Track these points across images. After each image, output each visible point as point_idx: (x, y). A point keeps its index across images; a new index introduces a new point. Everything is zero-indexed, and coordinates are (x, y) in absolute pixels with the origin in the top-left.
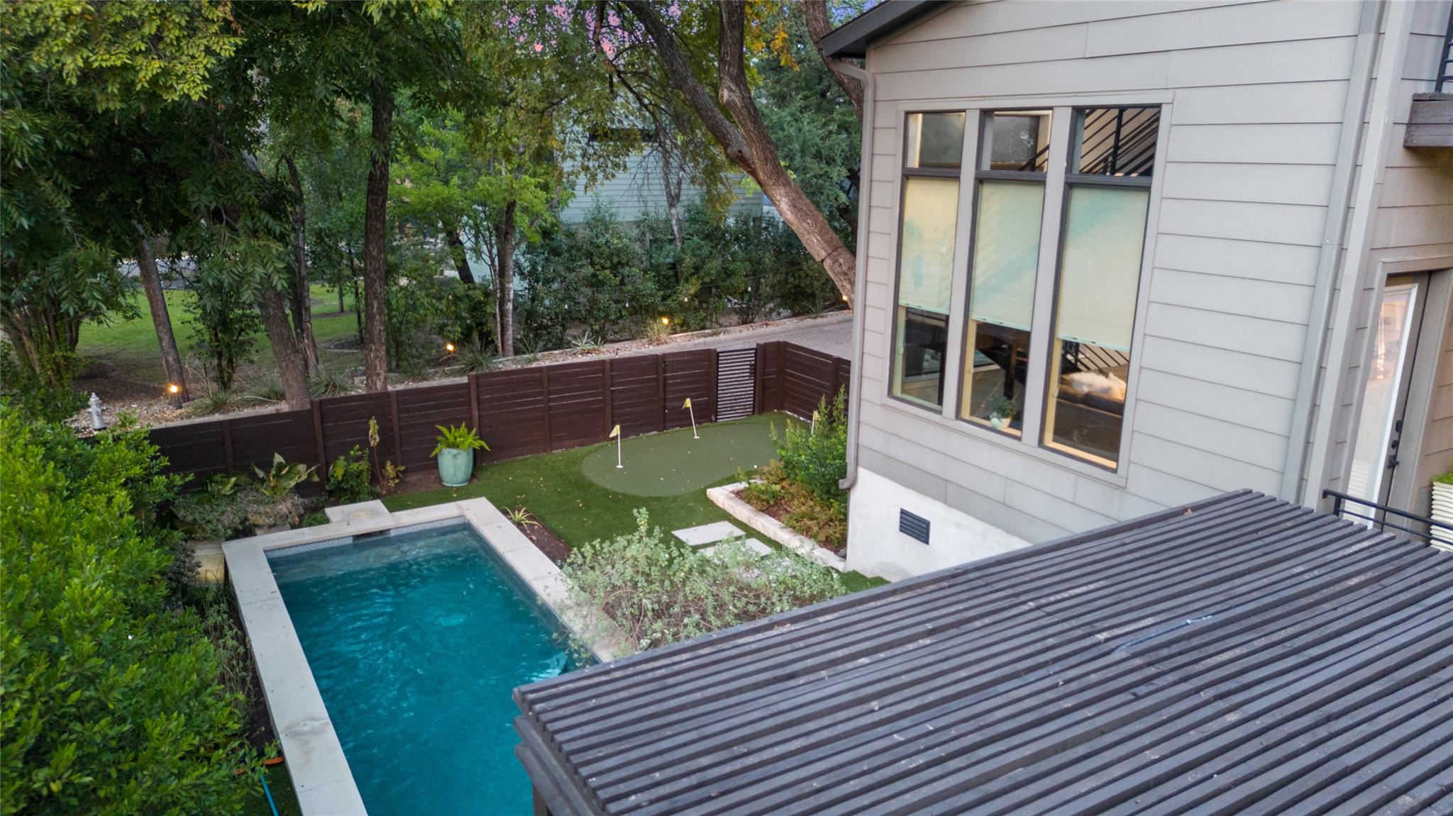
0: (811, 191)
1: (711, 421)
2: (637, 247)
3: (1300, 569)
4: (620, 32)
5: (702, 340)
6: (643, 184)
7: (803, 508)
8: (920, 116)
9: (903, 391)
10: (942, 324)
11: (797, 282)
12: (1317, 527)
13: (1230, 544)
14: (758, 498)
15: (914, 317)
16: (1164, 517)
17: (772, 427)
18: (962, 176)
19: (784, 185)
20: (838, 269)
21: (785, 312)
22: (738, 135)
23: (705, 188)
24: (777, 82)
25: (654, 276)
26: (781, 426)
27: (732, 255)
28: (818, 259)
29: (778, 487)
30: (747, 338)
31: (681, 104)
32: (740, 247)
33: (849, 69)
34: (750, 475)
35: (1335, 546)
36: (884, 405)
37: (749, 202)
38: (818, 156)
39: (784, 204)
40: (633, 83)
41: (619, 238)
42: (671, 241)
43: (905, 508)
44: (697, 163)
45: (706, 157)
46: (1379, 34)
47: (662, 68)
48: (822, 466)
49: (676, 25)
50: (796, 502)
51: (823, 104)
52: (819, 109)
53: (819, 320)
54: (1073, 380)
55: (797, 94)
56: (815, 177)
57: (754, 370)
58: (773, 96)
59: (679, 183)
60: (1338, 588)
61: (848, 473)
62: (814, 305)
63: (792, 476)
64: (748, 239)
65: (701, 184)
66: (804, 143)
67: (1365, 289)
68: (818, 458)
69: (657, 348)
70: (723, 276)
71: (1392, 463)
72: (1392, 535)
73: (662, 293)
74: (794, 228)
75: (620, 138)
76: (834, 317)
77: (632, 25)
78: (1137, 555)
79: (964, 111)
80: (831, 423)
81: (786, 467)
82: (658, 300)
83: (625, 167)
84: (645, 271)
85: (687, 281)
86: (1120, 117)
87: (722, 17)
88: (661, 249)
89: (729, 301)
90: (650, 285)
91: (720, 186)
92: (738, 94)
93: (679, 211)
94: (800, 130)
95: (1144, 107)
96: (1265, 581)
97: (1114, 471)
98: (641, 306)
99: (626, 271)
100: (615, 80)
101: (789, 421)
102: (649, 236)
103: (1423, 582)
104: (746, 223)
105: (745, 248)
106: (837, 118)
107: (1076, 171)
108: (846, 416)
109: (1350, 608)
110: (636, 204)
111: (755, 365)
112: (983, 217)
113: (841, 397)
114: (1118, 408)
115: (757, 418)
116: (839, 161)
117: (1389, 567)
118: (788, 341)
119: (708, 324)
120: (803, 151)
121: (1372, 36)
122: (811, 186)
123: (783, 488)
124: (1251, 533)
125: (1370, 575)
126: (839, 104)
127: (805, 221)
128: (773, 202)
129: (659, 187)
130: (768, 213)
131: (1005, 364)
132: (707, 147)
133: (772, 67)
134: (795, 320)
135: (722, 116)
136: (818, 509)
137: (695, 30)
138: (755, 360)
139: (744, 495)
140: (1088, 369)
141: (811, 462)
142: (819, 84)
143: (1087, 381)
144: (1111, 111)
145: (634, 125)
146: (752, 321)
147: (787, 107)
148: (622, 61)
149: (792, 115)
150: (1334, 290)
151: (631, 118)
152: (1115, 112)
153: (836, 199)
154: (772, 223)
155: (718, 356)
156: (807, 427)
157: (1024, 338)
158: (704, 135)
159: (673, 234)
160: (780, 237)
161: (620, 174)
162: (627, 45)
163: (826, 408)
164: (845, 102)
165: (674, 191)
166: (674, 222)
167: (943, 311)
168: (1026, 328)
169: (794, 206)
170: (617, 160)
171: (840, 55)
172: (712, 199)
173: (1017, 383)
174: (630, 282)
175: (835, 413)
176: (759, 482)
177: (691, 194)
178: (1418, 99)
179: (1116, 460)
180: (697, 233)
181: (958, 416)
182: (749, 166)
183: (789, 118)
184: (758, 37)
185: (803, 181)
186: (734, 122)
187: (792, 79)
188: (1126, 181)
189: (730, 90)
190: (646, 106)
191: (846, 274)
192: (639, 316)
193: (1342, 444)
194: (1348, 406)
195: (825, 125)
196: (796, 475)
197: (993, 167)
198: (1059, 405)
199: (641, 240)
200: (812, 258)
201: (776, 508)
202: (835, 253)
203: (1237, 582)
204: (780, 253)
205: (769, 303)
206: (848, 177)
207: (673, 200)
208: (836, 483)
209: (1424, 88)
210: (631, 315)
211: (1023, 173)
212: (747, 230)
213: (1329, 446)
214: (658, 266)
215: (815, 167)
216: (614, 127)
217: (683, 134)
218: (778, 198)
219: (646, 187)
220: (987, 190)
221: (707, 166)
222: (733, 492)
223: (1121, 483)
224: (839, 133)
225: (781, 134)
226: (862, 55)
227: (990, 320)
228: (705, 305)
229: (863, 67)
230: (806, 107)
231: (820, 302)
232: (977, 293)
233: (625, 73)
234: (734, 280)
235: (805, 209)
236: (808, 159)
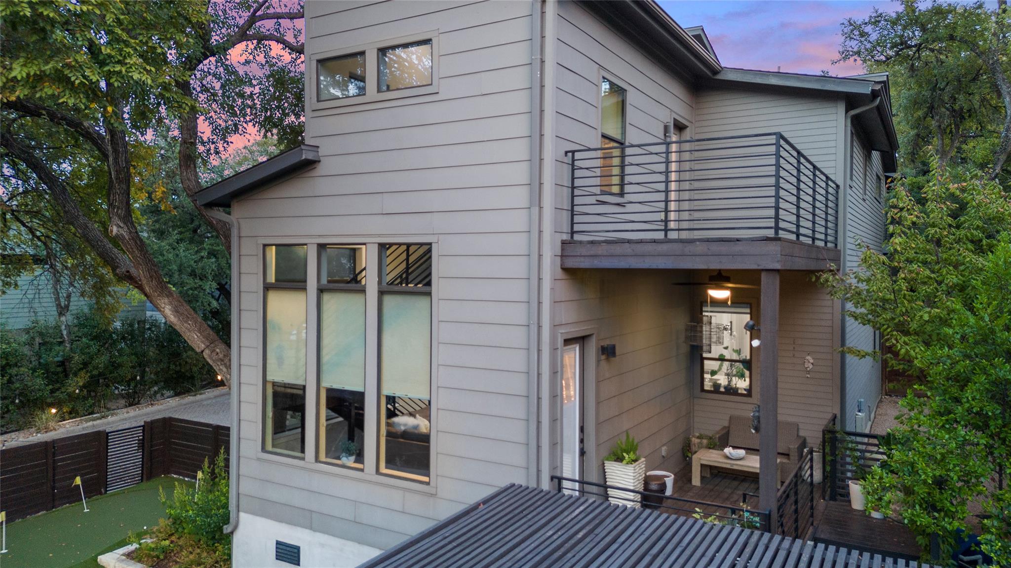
0: (189, 299)
1: (101, 494)
2: (26, 350)
3: (551, 533)
4: (13, 181)
5: (91, 423)
6: (34, 298)
7: (191, 557)
8: (274, 247)
9: (274, 446)
10: (300, 392)
11: (178, 368)
12: (555, 502)
13: (509, 524)
14: (148, 556)
15: (279, 389)
16: (466, 513)
17: (161, 490)
18: (308, 288)
19: (168, 296)
20: (215, 357)
21: (167, 393)
22: (126, 261)
23: (94, 300)
24: (156, 221)
25: (43, 374)
26: (170, 489)
27: (118, 351)
28: (198, 350)
29: (167, 542)
30: (134, 417)
31: (71, 235)
32: (126, 344)
33: (218, 214)
34: (140, 536)
35: (566, 513)
36: (259, 459)
37: (137, 309)
38: (193, 274)
39: (168, 310)
40: (26, 219)
41: (8, 343)
42: (60, 343)
43: (281, 540)
44: (86, 282)
45: (94, 276)
46: (541, 208)
47: (54, 208)
48: (207, 516)
49: (67, 177)
50: (184, 553)
51: (194, 237)
52: (191, 241)
53: (199, 397)
54: (394, 423)
55: (173, 230)
56: (191, 289)
57: (142, 444)
58: (154, 231)
59: (69, 297)
60: (572, 542)
61: (231, 520)
62: (194, 385)
63: (180, 530)
64: (133, 337)
65: (91, 297)
66: (181, 265)
67: (554, 349)
68: (205, 511)
69: (45, 435)
70: (111, 368)
71: (582, 453)
72: (594, 499)
73: (51, 387)
74: (177, 328)
75: (11, 262)
76: (210, 393)
77: (25, 175)
78: (454, 544)
79: (306, 244)
80: (213, 480)
81: (174, 523)
82: (46, 393)
83: (16, 285)
84: (34, 370)
85: (75, 375)
86: (408, 250)
87: (110, 174)
88: (51, 350)
89: (117, 388)
90: (39, 381)
91: (108, 298)
92: (126, 229)
93: (68, 319)
94: (177, 255)
95: (421, 244)
96: (533, 545)
97: (428, 484)
98: (28, 400)
99: (14, 371)
100: (8, 216)
101: (176, 483)
102: (38, 340)
103: (616, 527)
104: (131, 325)
105: (131, 345)
106: (207, 248)
107: (384, 284)
108: (228, 472)
109: (582, 553)
110: (27, 314)
111: (143, 440)
112: (325, 316)
113: (222, 456)
114: (425, 438)
115: (145, 485)
116: (210, 278)
117: (597, 521)
118: (173, 416)
119: (96, 409)
120: (180, 271)
121: (537, 208)
122: (189, 296)
123: (172, 542)
124: (519, 513)
125: (588, 528)
126: (208, 238)
127: (186, 322)
128: (157, 308)
129: (49, 300)
130: (151, 317)
131: (347, 417)
132: (96, 269)
133: (154, 210)
134: (177, 399)
135: (111, 246)
136: (205, 554)
137: (85, 182)
138: (143, 436)
139: (134, 555)
140: (403, 413)
141: (198, 515)
142: (191, 223)
143: (404, 422)
144: (402, 246)
145: (27, 252)
146: (138, 403)
147: (166, 239)
148: (15, 203)
149: (170, 245)
150: (539, 351)
151: (23, 246)
152: (404, 247)
153: (209, 305)
154: (154, 324)
155: (108, 436)
156: (193, 486)
157: (359, 397)
158: (92, 259)
159: (62, 336)
160: (162, 335)
161: (11, 291)
162: (21, 190)
163: (209, 467)
164: (212, 236)
165: (63, 302)
166: (63, 327)
167: (300, 382)
168: (361, 389)
169: (177, 311)
170: (9, 279)
171: (210, 205)
172: (99, 308)
173: (357, 430)
174: (17, 380)
175: (217, 471)
176: (149, 541)
177: (80, 304)
178: (563, 243)
179: (428, 475)
180: (85, 335)
181: (317, 460)
182: (136, 282)
183: (167, 247)
184: (141, 189)
185: (181, 292)
186: (122, 249)
187: (169, 220)
188: (415, 290)
189: (119, 226)
190: (38, 238)
191: (222, 360)
192: (27, 409)
193: (556, 445)
194: (556, 420)
195: (197, 252)
196: (184, 529)
197: (329, 282)
198: (387, 442)
199: (30, 343)
200: (193, 350)
201: (166, 561)
202: (212, 345)
203: (517, 550)
204: (163, 347)
205: (153, 387)
206: (217, 289)
207: (62, 310)
208: (220, 529)
209: (566, 237)
210: (19, 409)
211: (349, 285)
212: (133, 330)
213: (550, 446)
214: (47, 364)
215: (190, 282)
216: (6, 253)
217: (73, 259)
218: (163, 305)
219: (37, 301)
220: (326, 297)
221: (96, 282)
222: (123, 555)
223: (433, 491)
224: (208, 258)
225: (161, 258)
226: (228, 206)
227: (335, 386)
228: (93, 394)
229: (229, 213)
230: (181, 240)
231: (198, 383)
232: (324, 368)
233: (18, 211)
234: (121, 371)
235: (186, 313)
236: (184, 277)
